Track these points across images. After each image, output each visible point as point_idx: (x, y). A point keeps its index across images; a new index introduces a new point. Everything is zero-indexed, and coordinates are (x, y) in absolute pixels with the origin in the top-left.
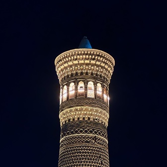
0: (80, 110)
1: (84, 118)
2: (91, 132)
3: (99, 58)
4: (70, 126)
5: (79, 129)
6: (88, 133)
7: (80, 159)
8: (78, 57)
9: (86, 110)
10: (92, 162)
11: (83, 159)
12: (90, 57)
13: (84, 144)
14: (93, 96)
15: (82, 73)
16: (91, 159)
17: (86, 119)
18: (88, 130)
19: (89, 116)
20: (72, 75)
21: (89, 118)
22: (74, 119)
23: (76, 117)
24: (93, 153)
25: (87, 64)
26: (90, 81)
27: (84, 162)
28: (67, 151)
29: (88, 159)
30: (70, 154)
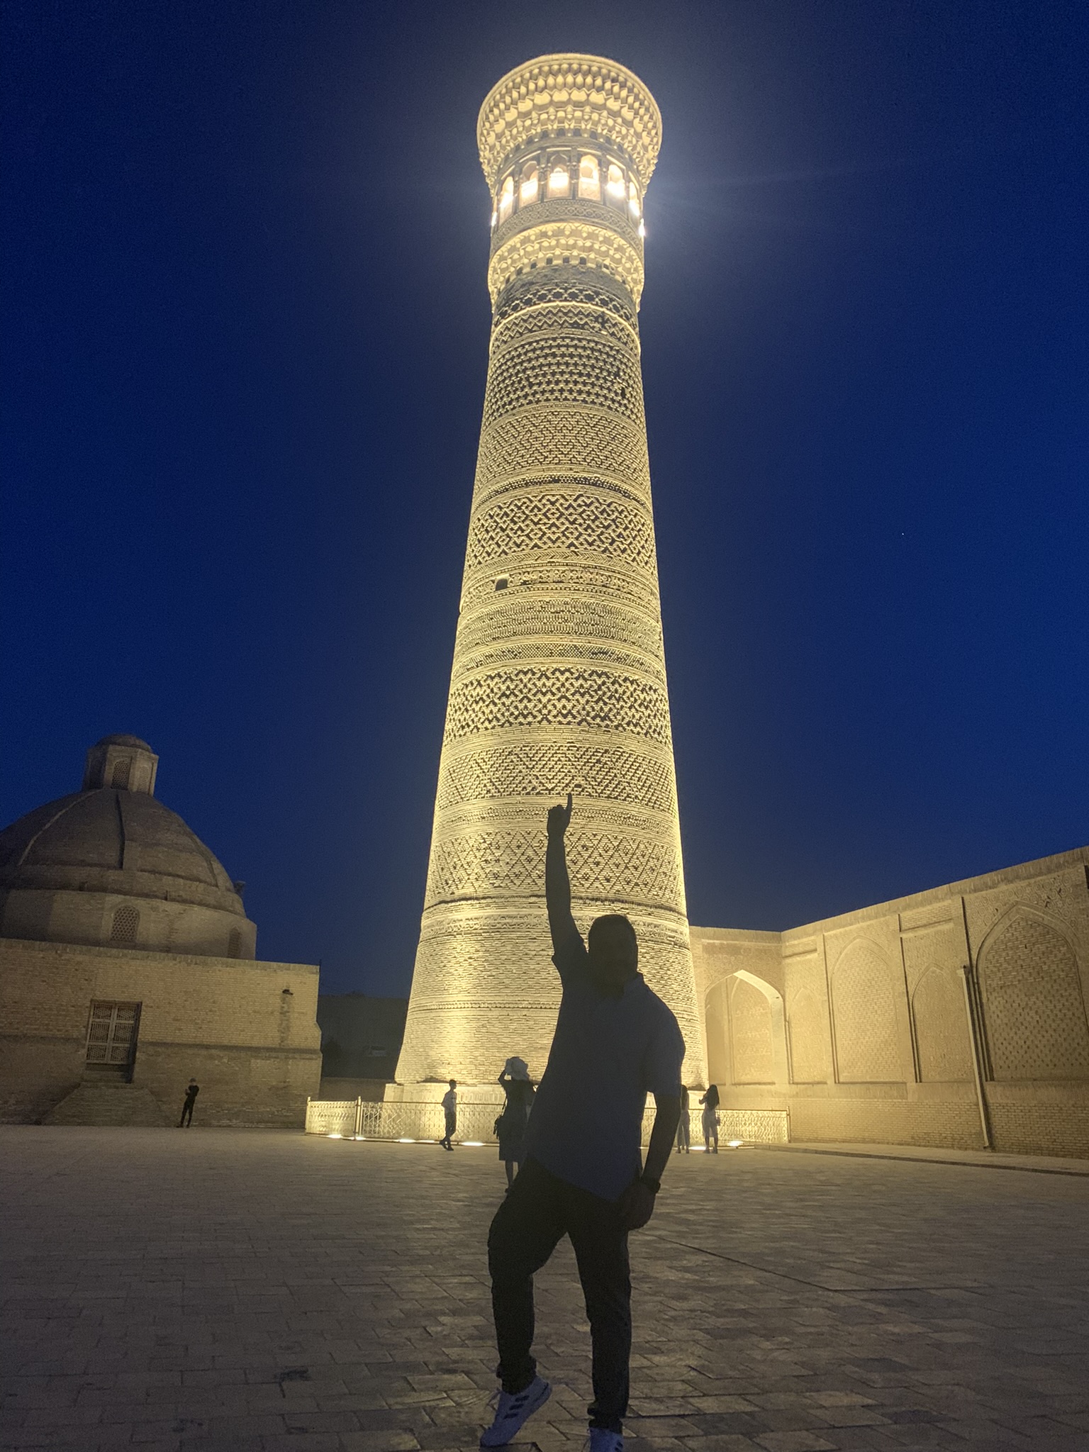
0: (553, 236)
1: (566, 260)
2: (590, 298)
4: (523, 286)
5: (550, 291)
6: (581, 301)
7: (553, 374)
8: (551, 80)
9: (574, 233)
10: (593, 385)
11: (562, 373)
12: (589, 80)
13: (566, 331)
14: (596, 197)
15: (561, 132)
16: (589, 375)
17: (574, 262)
18: (581, 291)
19: (583, 255)
20: (530, 141)
21: (583, 261)
22: (534, 266)
23: (541, 255)
24: (597, 359)
25: (579, 105)
26: (586, 154)
27: (567, 382)
29: (580, 375)
30: (521, 364)
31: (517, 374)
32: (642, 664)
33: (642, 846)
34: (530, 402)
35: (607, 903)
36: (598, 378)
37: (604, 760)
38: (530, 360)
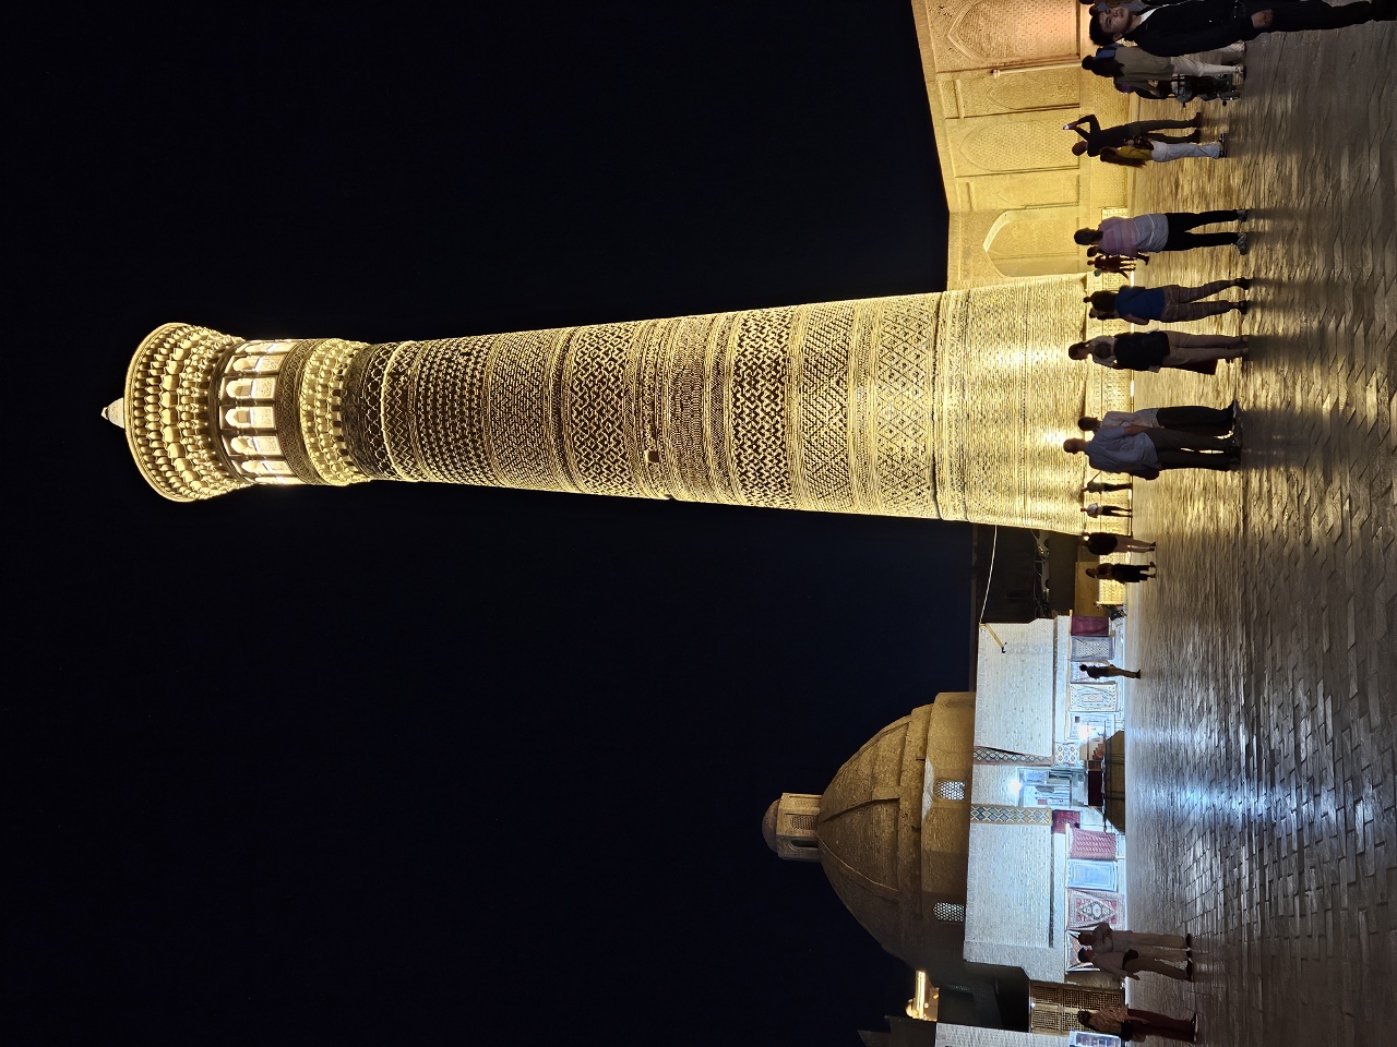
0: (312, 421)
1: (336, 408)
2: (376, 386)
3: (156, 365)
4: (360, 448)
5: (369, 422)
6: (379, 394)
7: (454, 417)
8: (151, 426)
10: (463, 380)
11: (453, 409)
12: (150, 390)
13: (410, 406)
14: (273, 381)
15: (202, 416)
17: (339, 401)
18: (368, 394)
19: (330, 392)
20: (209, 446)
21: (337, 393)
22: (340, 439)
23: (331, 432)
24: (437, 377)
25: (175, 399)
26: (225, 392)
27: (461, 404)
28: (434, 456)
29: (453, 392)
30: (440, 447)
31: (450, 451)
32: (724, 332)
33: (888, 329)
34: (481, 437)
35: (937, 357)
36: (457, 377)
37: (814, 362)
38: (438, 439)
